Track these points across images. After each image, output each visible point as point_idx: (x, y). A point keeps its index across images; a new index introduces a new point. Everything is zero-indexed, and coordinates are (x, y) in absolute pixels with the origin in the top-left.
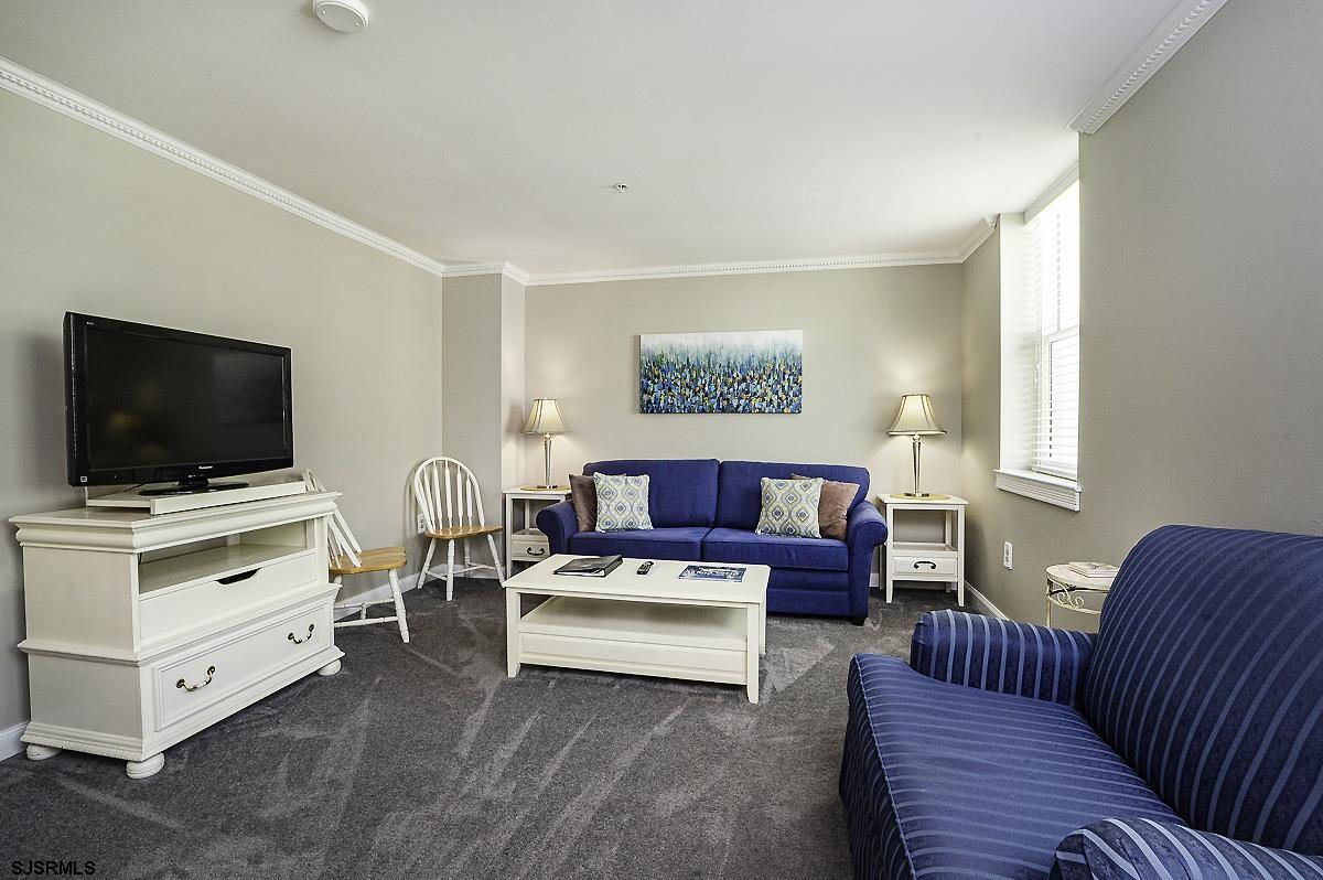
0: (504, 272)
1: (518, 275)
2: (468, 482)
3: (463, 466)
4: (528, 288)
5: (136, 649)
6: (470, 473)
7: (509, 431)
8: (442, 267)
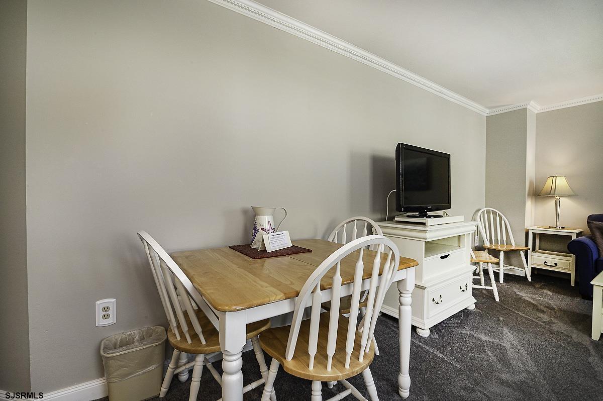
0: (529, 107)
1: (535, 108)
2: (503, 222)
3: (499, 213)
4: (538, 115)
5: (423, 282)
6: (503, 217)
7: (529, 195)
8: (488, 111)
